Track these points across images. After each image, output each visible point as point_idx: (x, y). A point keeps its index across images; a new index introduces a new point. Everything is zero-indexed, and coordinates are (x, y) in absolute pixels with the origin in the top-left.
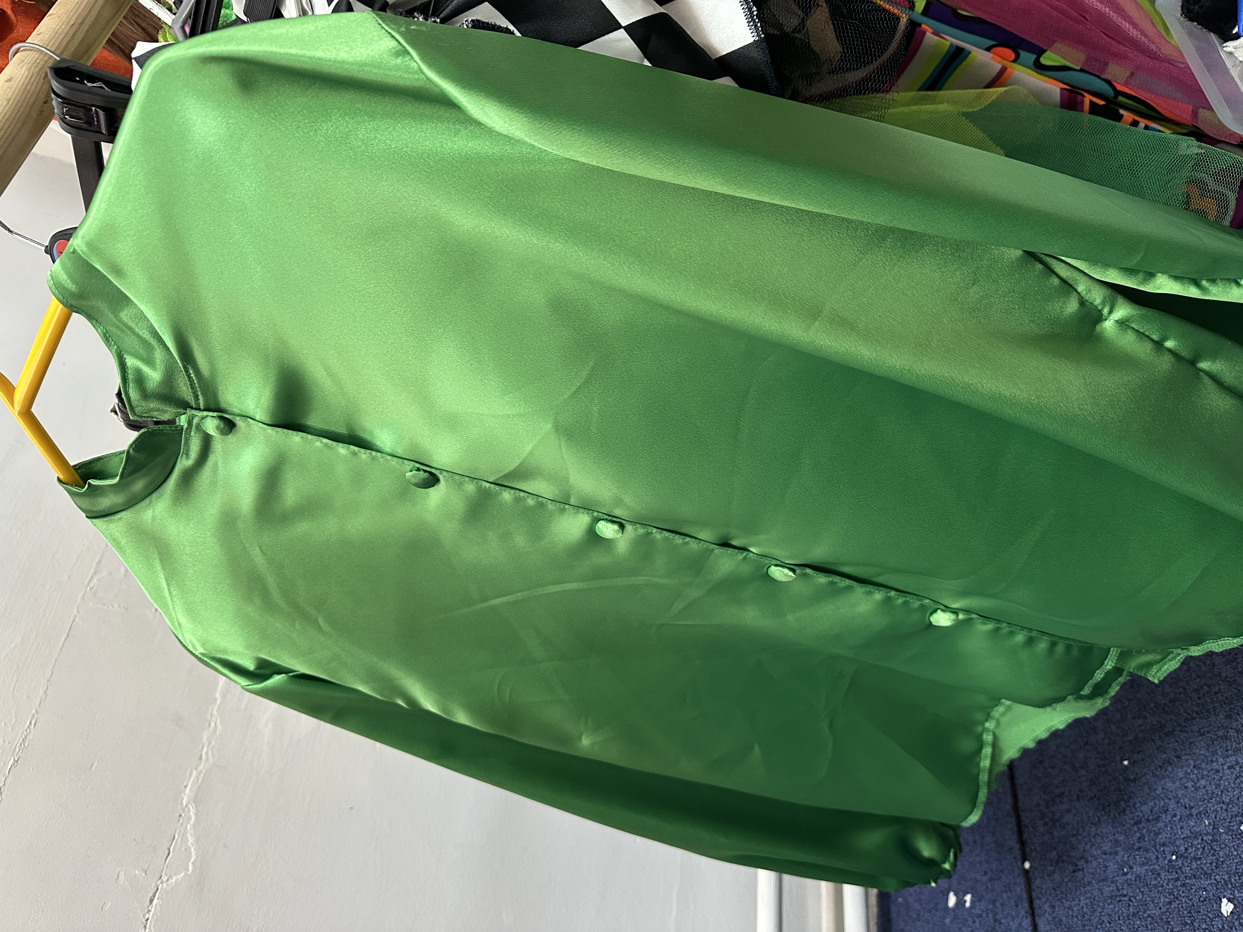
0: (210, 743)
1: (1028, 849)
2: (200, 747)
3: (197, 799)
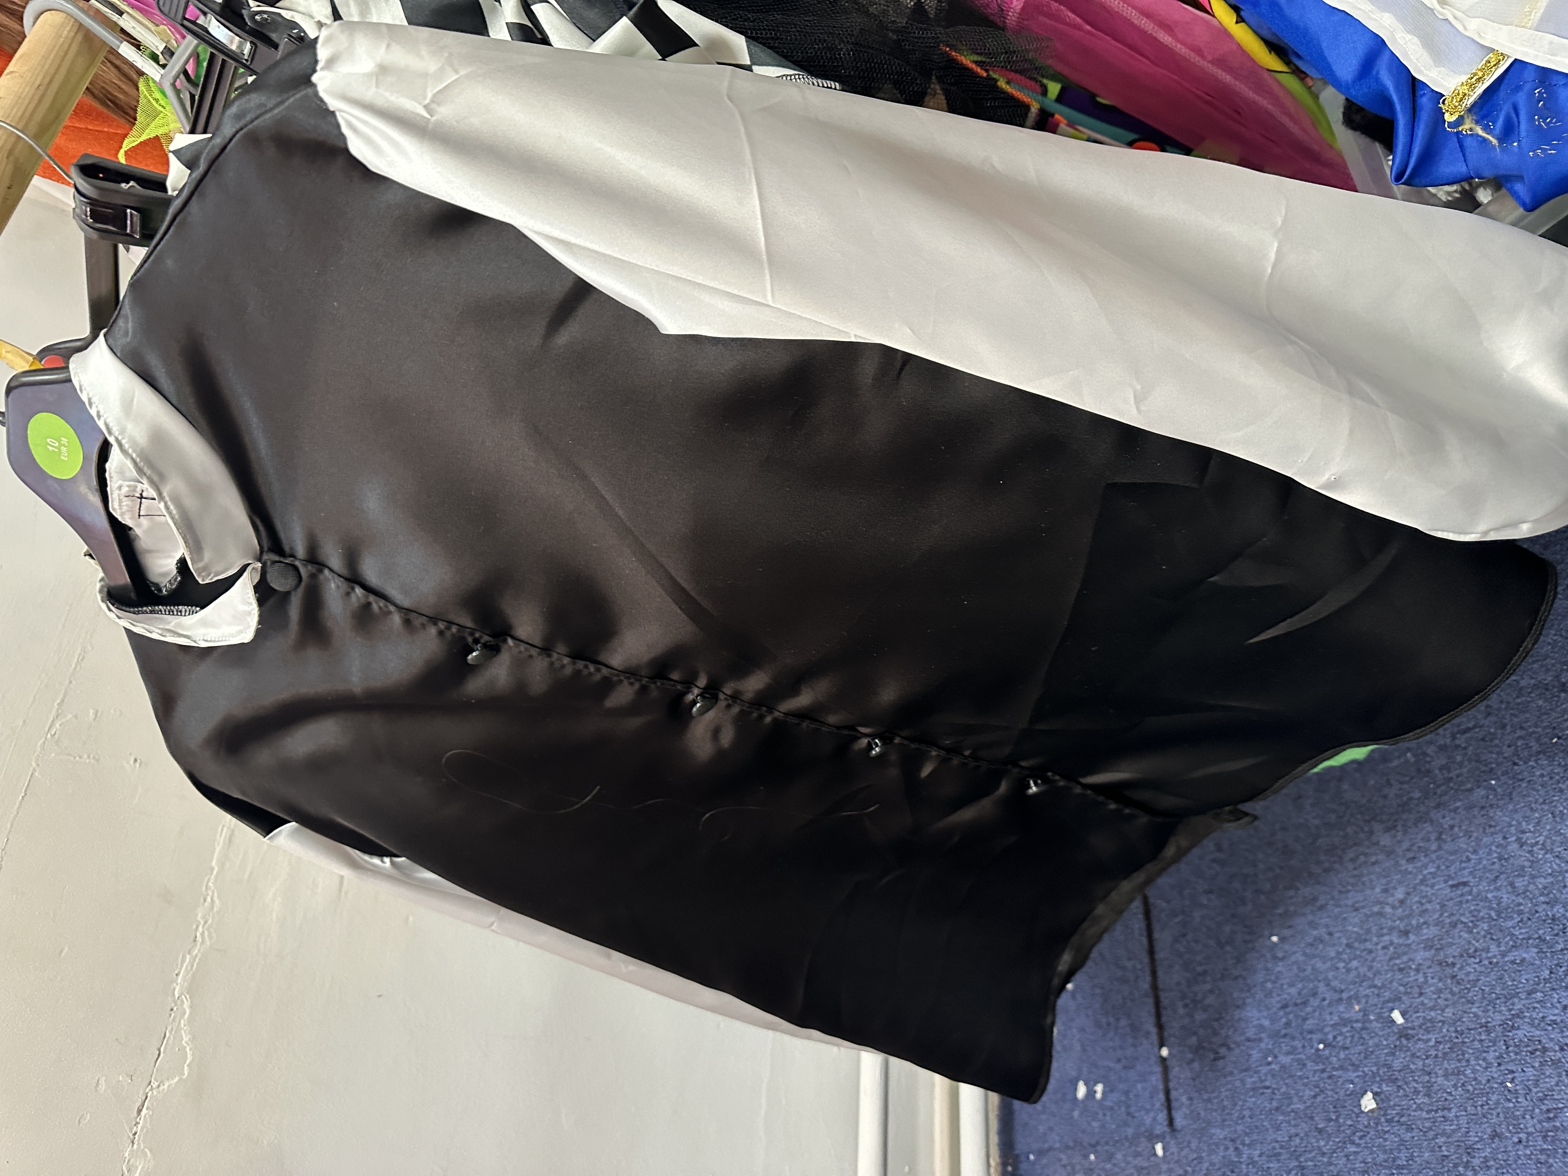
0: (206, 922)
1: (1166, 1034)
2: (195, 927)
3: (192, 990)
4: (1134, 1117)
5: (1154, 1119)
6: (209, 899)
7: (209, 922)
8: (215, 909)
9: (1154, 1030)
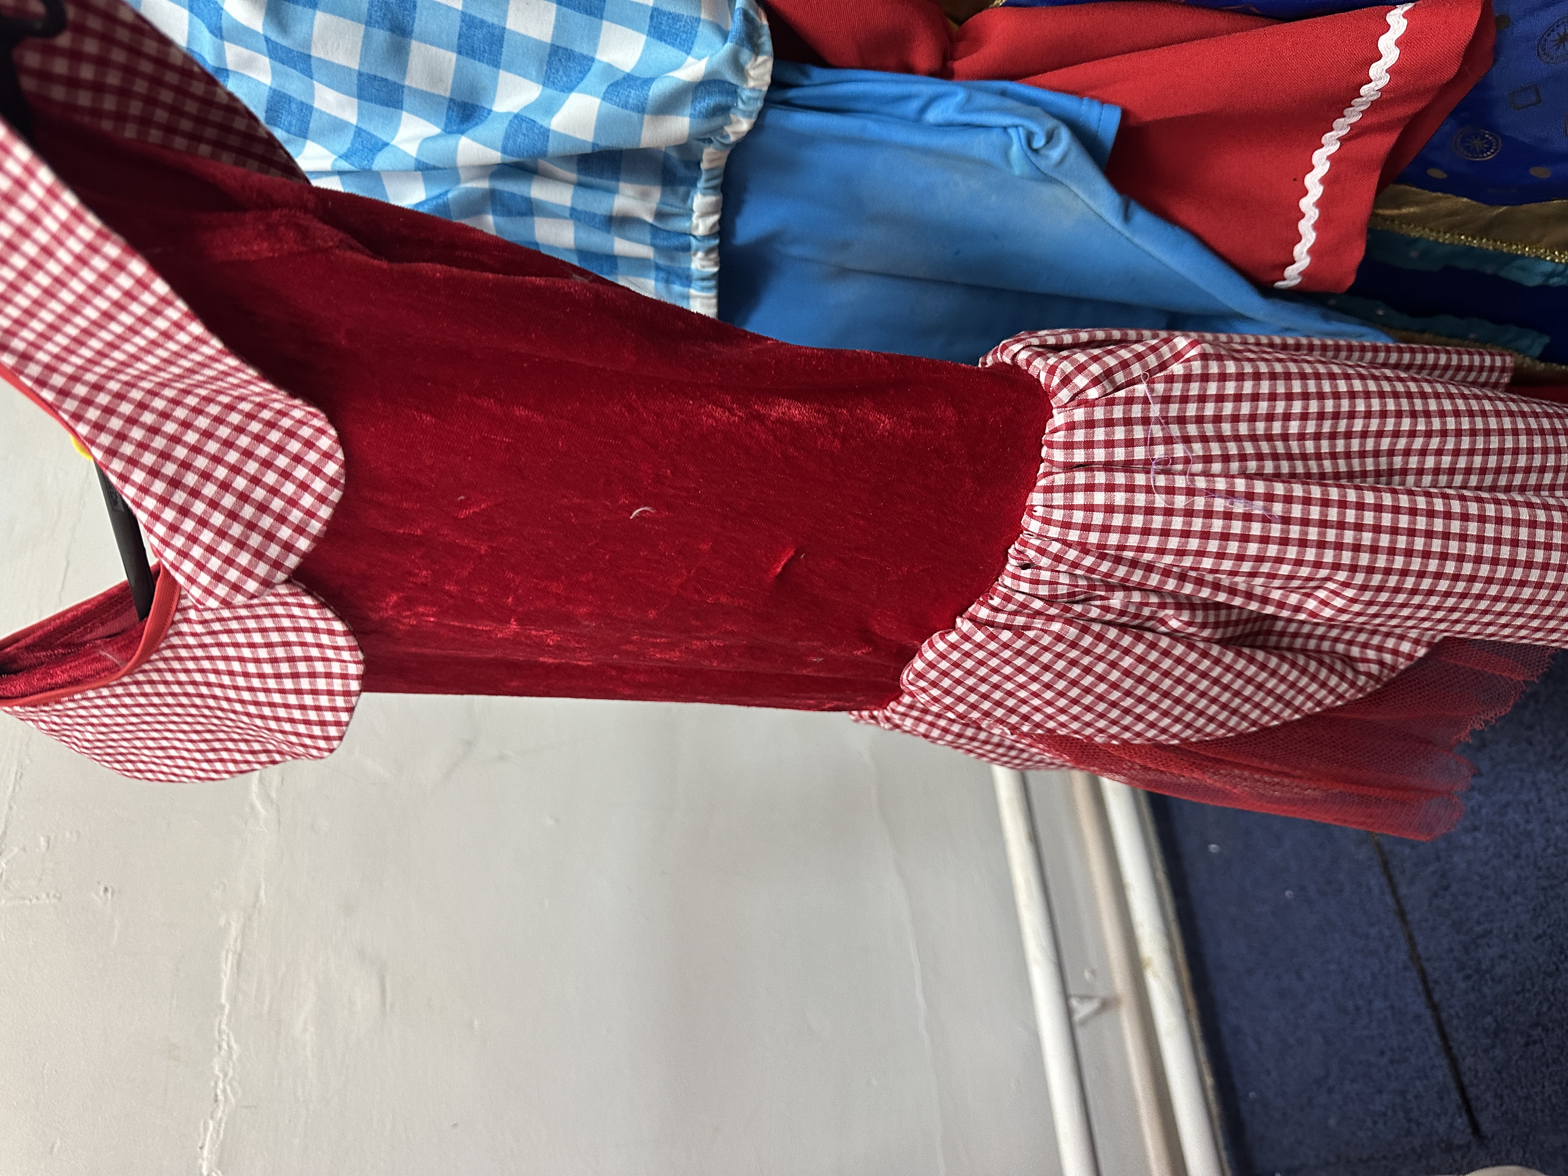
0: (226, 1075)
1: (1444, 1016)
2: (212, 1084)
3: (222, 1163)
4: (1418, 1124)
5: (1451, 1126)
6: (224, 1045)
7: (230, 1074)
8: (235, 1057)
9: (1428, 1013)
